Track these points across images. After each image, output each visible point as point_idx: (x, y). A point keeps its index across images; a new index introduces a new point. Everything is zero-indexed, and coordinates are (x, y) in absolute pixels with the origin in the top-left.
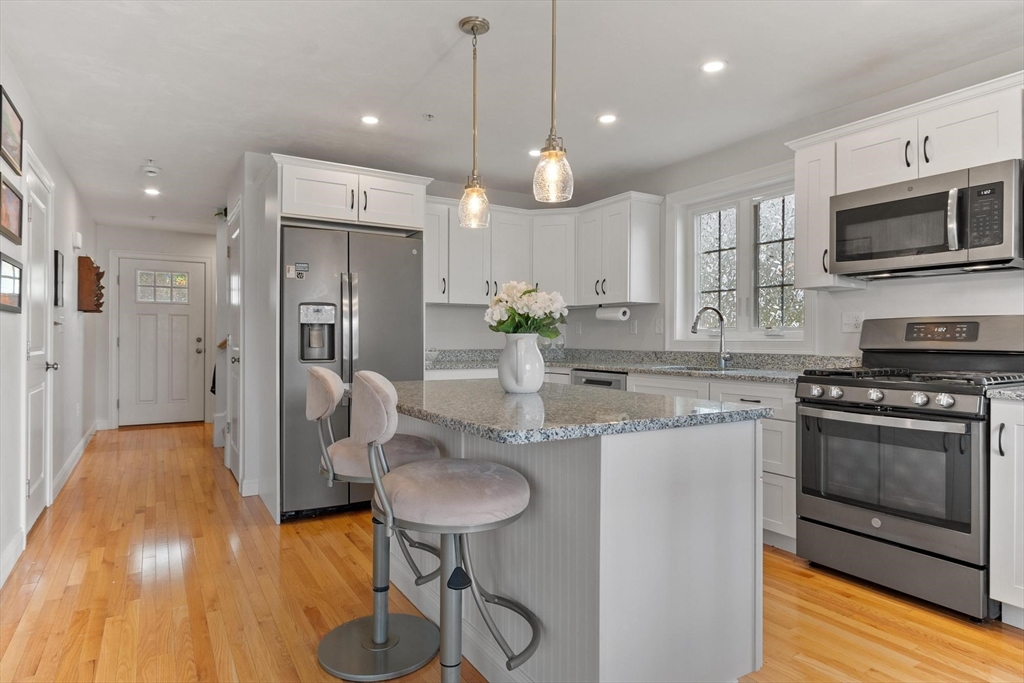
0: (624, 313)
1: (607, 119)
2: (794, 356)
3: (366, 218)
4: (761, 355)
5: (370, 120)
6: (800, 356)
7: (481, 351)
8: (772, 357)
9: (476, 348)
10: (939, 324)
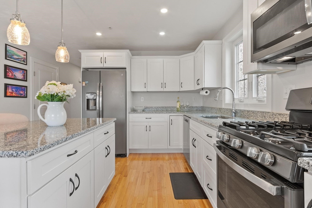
0: (206, 92)
1: (164, 11)
3: (106, 65)
5: (99, 34)
6: (263, 112)
7: (166, 107)
9: (164, 106)
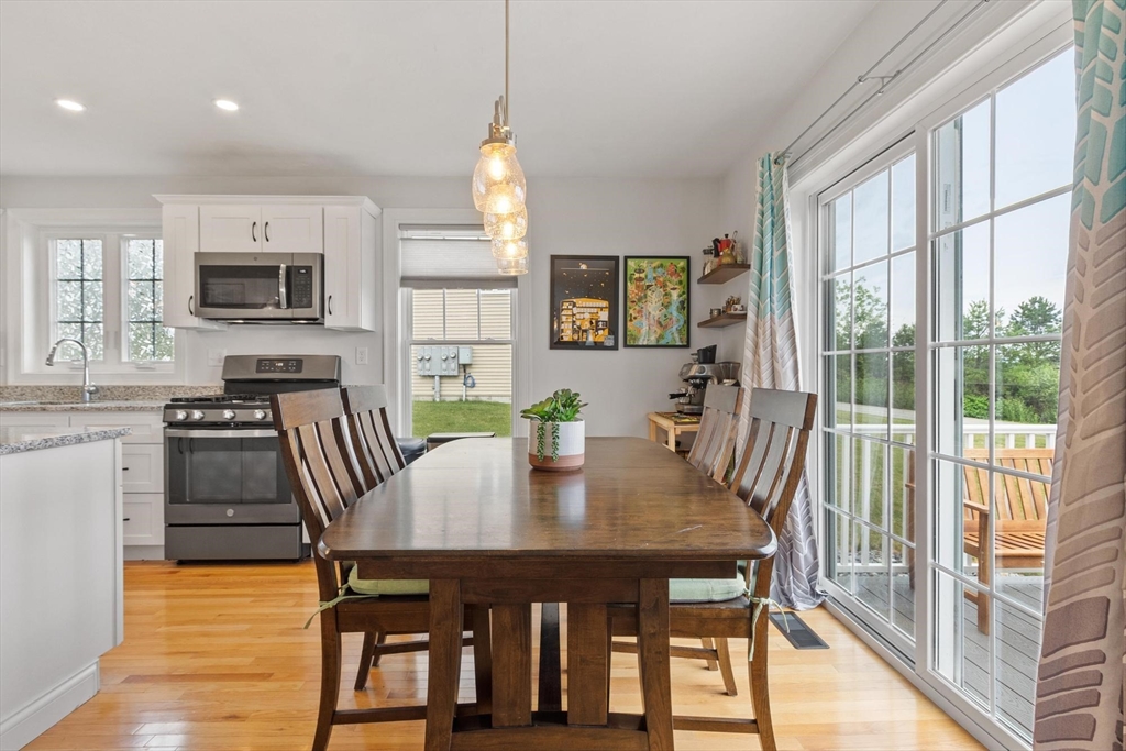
2: (164, 387)
4: (131, 387)
6: (170, 387)
8: (143, 388)
10: (280, 360)
